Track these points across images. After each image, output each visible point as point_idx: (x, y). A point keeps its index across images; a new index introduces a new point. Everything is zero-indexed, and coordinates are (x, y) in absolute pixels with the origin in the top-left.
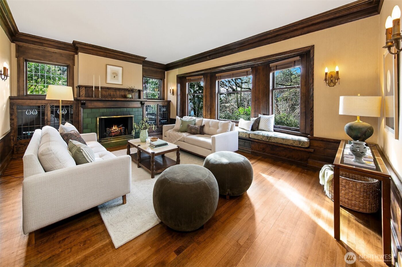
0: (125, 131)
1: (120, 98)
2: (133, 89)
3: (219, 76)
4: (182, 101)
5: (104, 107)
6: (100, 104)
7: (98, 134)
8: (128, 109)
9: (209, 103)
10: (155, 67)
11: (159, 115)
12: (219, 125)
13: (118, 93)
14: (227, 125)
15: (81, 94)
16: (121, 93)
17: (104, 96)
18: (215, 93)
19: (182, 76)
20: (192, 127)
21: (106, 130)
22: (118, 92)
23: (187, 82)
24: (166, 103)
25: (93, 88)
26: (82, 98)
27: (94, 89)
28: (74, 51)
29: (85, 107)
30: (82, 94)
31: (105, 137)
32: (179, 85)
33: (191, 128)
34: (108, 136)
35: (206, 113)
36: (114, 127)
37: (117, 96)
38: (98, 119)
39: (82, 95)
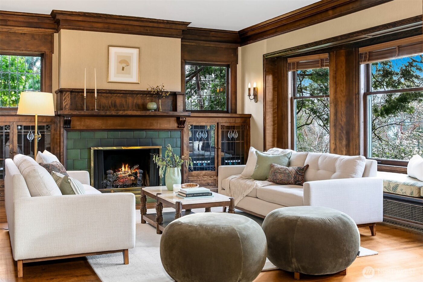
0: (144, 177)
1: (133, 110)
2: (161, 91)
3: (366, 53)
4: (278, 116)
5: (104, 128)
6: (96, 123)
7: (92, 174)
8: (150, 133)
9: (344, 119)
10: (214, 38)
11: (220, 146)
12: (337, 164)
13: (130, 100)
14: (353, 164)
15: (64, 104)
16: (135, 102)
17: (103, 107)
18: (359, 93)
19: (278, 57)
20: (278, 169)
21: (106, 174)
22: (130, 98)
23: (290, 69)
24: (239, 121)
25: (84, 92)
26: (66, 112)
27: (85, 95)
28: (53, 26)
29: (70, 128)
30: (66, 104)
31: (105, 188)
32: (270, 78)
33: (276, 172)
34: (110, 186)
35: (338, 144)
36: (123, 168)
37: (128, 107)
38: (92, 151)
39: (65, 106)
